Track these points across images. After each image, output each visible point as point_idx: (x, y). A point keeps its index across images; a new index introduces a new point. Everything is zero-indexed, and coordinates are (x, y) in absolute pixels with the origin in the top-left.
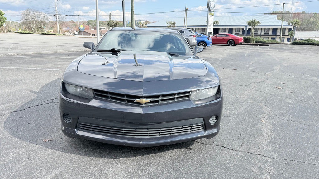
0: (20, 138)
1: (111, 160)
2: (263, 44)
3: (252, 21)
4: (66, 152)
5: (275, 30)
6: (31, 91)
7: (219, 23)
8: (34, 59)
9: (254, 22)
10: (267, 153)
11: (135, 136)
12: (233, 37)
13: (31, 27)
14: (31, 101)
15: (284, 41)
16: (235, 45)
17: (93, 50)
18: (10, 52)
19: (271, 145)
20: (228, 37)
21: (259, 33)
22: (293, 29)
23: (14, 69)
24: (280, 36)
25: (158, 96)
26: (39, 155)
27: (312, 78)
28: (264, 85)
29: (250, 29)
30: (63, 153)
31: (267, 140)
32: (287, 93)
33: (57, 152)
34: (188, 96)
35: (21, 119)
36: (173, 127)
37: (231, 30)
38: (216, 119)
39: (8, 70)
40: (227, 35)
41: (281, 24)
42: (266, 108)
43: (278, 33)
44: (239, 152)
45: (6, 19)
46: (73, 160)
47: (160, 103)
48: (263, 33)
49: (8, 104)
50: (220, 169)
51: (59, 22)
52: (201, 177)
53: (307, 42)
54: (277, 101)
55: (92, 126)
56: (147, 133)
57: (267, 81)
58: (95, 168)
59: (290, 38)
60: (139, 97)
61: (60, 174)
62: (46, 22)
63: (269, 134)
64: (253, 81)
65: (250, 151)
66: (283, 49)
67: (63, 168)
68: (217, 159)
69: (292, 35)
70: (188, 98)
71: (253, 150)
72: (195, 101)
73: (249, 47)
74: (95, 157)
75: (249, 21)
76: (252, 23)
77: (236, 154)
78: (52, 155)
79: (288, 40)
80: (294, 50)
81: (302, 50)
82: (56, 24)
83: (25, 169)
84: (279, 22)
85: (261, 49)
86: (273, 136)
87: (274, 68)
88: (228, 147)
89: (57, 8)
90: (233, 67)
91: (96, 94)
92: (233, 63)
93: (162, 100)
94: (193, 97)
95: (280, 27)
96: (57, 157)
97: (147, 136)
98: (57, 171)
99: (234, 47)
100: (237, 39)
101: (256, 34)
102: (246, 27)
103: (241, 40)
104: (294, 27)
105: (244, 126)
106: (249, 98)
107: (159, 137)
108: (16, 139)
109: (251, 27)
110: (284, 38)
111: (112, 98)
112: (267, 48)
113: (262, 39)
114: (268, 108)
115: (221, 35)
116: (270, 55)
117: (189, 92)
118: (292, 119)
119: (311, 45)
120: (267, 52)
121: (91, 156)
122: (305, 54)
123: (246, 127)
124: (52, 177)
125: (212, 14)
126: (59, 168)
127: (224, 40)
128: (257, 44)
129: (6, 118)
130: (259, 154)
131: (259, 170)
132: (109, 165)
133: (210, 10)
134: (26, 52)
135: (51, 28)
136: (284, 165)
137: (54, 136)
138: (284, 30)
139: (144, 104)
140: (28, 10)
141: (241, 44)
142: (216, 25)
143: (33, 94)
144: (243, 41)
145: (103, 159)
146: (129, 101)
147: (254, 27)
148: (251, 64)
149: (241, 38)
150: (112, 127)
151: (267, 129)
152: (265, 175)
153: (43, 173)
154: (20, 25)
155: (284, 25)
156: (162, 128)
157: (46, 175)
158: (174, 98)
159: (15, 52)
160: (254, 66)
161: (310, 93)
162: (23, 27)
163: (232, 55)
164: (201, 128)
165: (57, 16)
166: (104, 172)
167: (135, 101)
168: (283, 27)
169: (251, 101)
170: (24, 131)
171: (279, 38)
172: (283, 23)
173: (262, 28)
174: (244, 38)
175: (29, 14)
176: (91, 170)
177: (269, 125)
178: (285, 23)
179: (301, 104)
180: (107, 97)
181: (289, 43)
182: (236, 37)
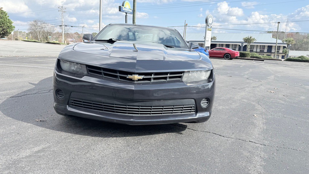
0: (13, 118)
1: (101, 138)
2: (258, 59)
3: (248, 38)
4: (57, 130)
5: (270, 48)
6: (29, 83)
7: (216, 39)
8: (36, 60)
9: (250, 39)
10: (258, 141)
11: (126, 113)
12: (230, 51)
13: (37, 37)
14: (28, 90)
15: (278, 58)
16: (231, 59)
17: (92, 40)
18: (14, 54)
19: (262, 134)
20: (225, 51)
21: (255, 50)
22: (288, 47)
23: (16, 66)
24: (274, 54)
25: (150, 74)
26: (30, 131)
27: (306, 87)
28: (258, 89)
29: (246, 46)
30: (54, 131)
31: (259, 131)
32: (280, 96)
33: (48, 130)
34: (180, 77)
35: (16, 103)
36: (165, 106)
37: (228, 46)
38: (207, 103)
39: (10, 67)
40: (224, 49)
41: (276, 42)
42: (259, 106)
43: (273, 51)
44: (230, 139)
45: (14, 28)
46: (63, 137)
47: (152, 81)
48: (258, 50)
49: (6, 92)
50: (210, 151)
51: (64, 34)
52: (191, 156)
53: (300, 59)
54: (270, 102)
55: (83, 102)
56: (138, 111)
57: (261, 86)
58: (84, 144)
59: (284, 56)
60: (131, 74)
61: (48, 147)
62: (52, 33)
63: (262, 126)
64: (247, 86)
65: (241, 138)
66: (277, 64)
67: (51, 142)
68: (208, 143)
69: (286, 52)
70: (180, 79)
71: (244, 138)
72: (187, 83)
73: (245, 61)
74: (86, 135)
75: (245, 37)
76: (248, 40)
77: (227, 140)
78: (42, 132)
79: (283, 57)
80: (289, 65)
81: (296, 65)
82: (62, 35)
83: (13, 142)
84: (274, 41)
85: (256, 63)
86: (265, 128)
87: (268, 78)
88: (220, 134)
89: (63, 19)
90: (228, 75)
91: (89, 70)
92: (229, 72)
93: (154, 79)
94: (186, 79)
95: (275, 45)
96: (47, 134)
97: (138, 114)
98: (45, 145)
99: (230, 60)
100: (234, 53)
101: (251, 51)
102: (242, 43)
103: (237, 54)
104: (288, 45)
105: (236, 119)
106: (242, 98)
107: (150, 116)
108: (9, 118)
109: (247, 44)
110: (279, 55)
111: (105, 74)
112: (262, 63)
113: (257, 55)
114: (261, 107)
115: (218, 49)
116: (265, 68)
117: (181, 73)
118: (285, 116)
119: (304, 62)
120: (262, 66)
121: (81, 135)
122: (298, 68)
123: (239, 119)
124: (39, 149)
125: (210, 29)
126: (47, 142)
127: (220, 54)
128: (253, 58)
129: (2, 102)
130: (250, 141)
131: (250, 153)
132: (98, 142)
133: (208, 26)
134: (29, 55)
135: (57, 39)
136: (276, 151)
137: (47, 117)
138: (279, 47)
139: (137, 81)
140: (35, 21)
141: (236, 58)
142: (213, 41)
143: (31, 85)
144: (239, 55)
145: (93, 137)
146: (121, 78)
147: (250, 44)
148: (246, 73)
149: (237, 53)
150: (104, 103)
151: (260, 122)
152: (256, 158)
153: (31, 146)
154: (28, 34)
155: (278, 43)
156: (153, 106)
157: (33, 147)
158: (167, 77)
159: (20, 55)
160: (248, 75)
161: (303, 98)
162: (31, 36)
163: (227, 66)
164: (192, 110)
165: (63, 26)
166: (92, 147)
167: (127, 77)
168: (277, 45)
169: (245, 100)
170: (18, 112)
171: (274, 55)
172: (277, 41)
173: (257, 45)
174: (240, 53)
175: (37, 24)
176: (79, 145)
177: (261, 119)
178: (279, 41)
179: (294, 105)
180: (100, 73)
181: (283, 60)
182: (233, 52)
